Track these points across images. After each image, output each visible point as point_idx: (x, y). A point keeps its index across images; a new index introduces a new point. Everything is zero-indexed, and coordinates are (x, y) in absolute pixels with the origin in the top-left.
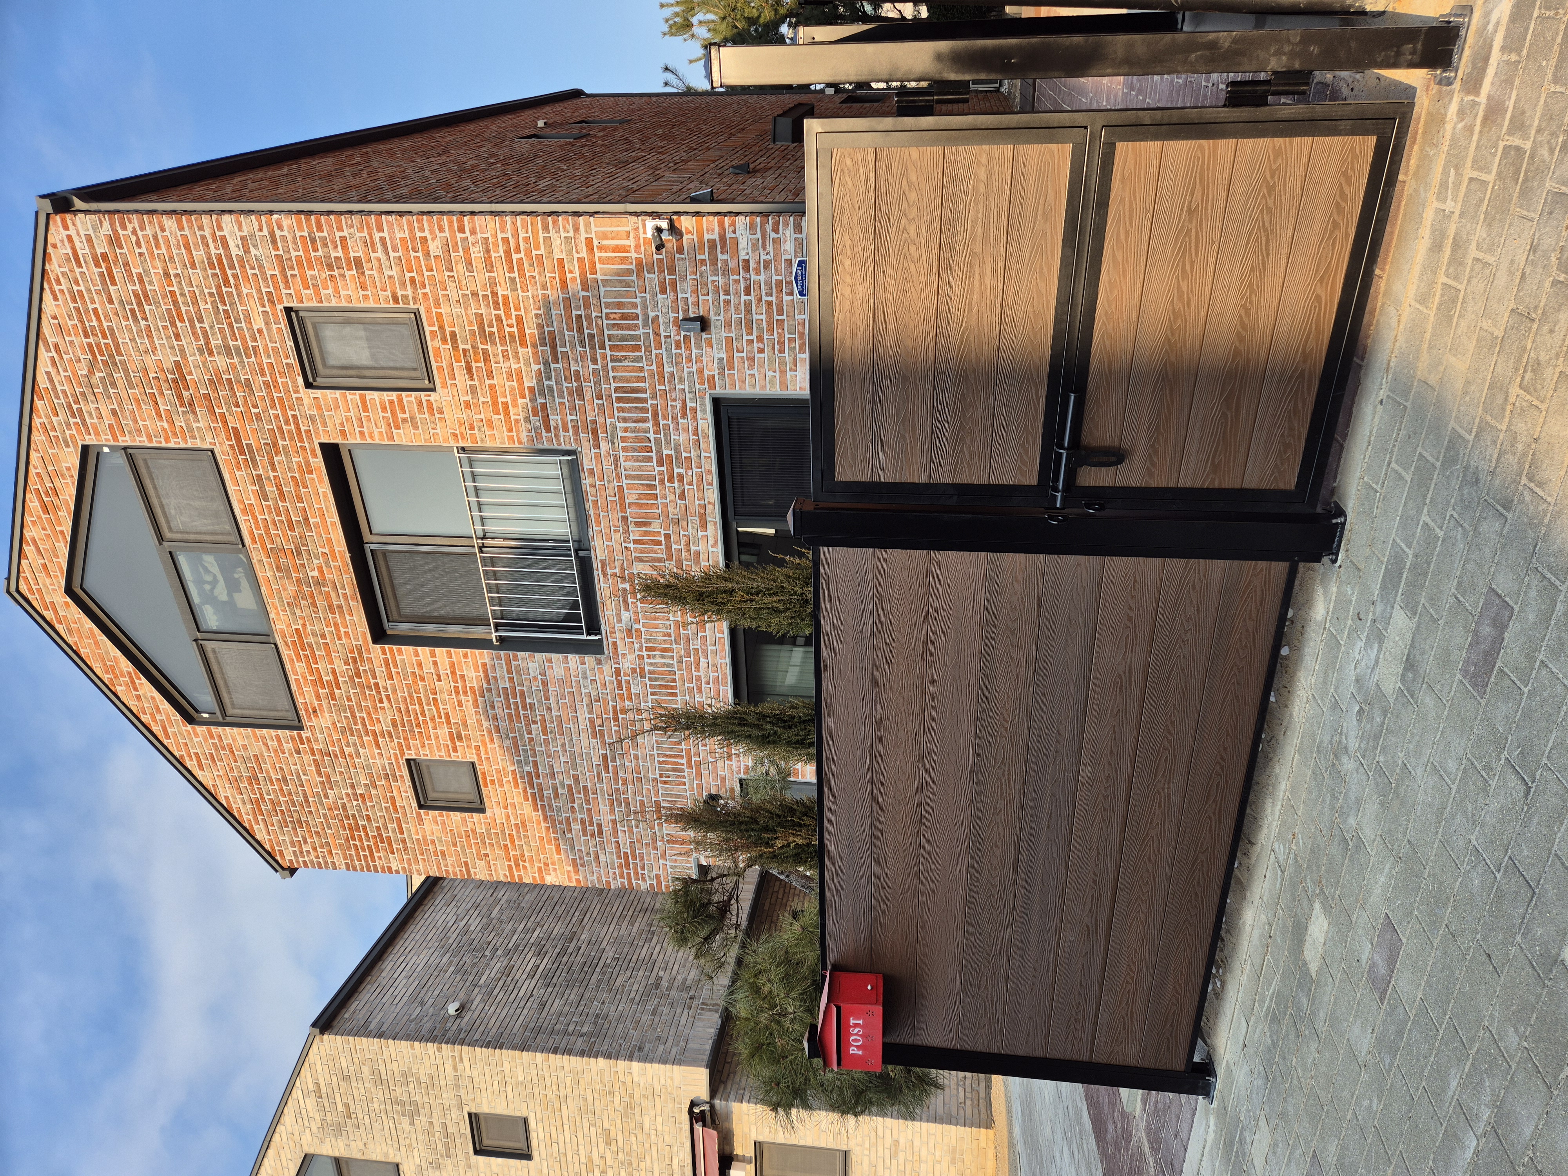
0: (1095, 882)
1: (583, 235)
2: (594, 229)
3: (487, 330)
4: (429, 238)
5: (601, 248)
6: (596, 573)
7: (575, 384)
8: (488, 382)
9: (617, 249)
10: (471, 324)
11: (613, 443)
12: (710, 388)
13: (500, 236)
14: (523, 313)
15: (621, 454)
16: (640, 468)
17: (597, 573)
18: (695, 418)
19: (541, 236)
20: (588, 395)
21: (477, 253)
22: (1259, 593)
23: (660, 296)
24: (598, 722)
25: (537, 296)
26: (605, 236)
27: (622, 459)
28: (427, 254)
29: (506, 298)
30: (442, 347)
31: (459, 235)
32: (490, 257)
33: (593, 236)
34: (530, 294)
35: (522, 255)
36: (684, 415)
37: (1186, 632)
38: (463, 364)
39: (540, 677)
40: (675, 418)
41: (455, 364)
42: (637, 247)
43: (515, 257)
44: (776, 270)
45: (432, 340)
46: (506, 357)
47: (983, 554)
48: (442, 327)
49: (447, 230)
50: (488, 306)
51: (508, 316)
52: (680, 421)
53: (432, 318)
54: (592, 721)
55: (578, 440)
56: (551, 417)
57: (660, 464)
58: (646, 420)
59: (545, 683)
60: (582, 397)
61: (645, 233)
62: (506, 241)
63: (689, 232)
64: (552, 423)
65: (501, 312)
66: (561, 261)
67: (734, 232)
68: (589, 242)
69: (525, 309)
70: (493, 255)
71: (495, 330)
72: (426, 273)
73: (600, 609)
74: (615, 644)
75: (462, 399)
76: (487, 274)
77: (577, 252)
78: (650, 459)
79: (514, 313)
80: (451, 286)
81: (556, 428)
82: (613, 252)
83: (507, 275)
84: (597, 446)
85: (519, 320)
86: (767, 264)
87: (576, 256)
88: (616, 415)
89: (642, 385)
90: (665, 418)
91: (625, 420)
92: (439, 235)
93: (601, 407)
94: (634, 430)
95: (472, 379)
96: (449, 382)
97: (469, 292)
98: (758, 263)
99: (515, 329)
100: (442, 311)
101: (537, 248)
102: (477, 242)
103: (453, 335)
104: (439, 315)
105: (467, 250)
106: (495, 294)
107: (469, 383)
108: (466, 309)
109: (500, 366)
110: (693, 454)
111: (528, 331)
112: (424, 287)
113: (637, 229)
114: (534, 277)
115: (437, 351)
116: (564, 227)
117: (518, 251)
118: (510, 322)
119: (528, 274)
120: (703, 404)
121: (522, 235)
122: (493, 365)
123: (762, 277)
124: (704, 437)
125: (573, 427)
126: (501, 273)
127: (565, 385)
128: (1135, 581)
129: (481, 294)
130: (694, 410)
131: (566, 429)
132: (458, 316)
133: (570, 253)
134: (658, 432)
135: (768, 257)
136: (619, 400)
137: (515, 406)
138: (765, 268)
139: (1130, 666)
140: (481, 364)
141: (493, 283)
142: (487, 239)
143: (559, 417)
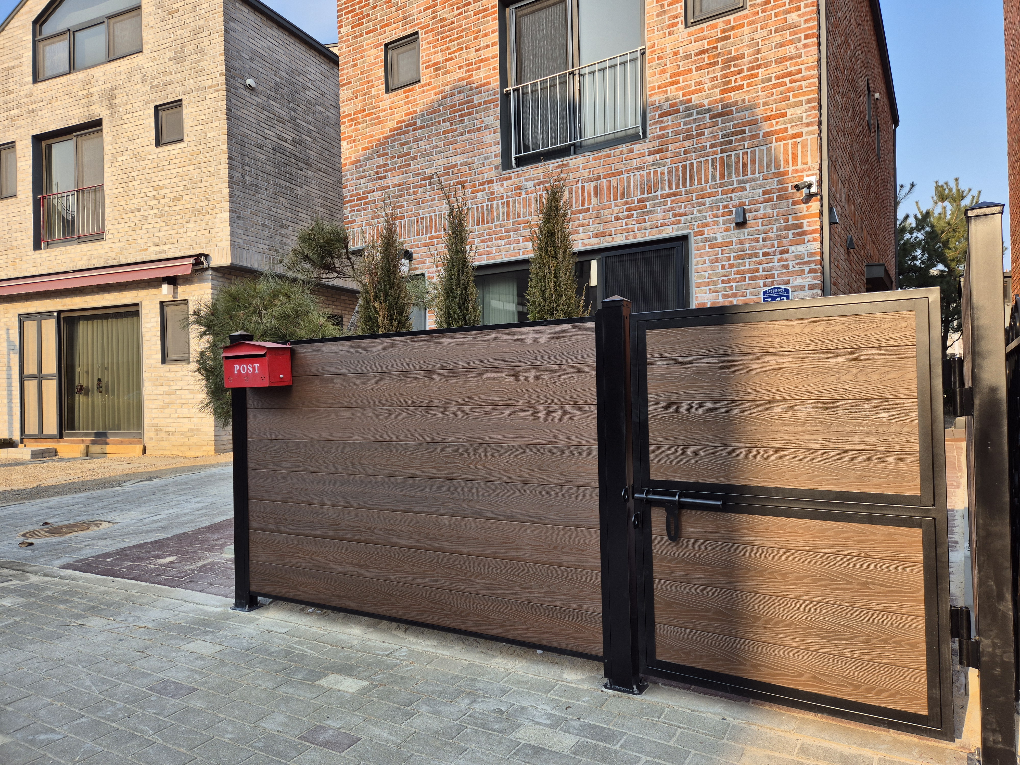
0: (369, 528)
1: (805, 130)
2: (809, 137)
3: (732, 63)
4: (800, 12)
5: (795, 144)
6: (559, 160)
7: (694, 133)
8: (694, 67)
9: (795, 156)
10: (736, 50)
11: (653, 165)
12: (695, 233)
13: (802, 67)
14: (746, 89)
15: (645, 172)
16: (635, 186)
17: (558, 162)
18: (673, 223)
19: (803, 98)
20: (686, 143)
21: (790, 50)
22: (580, 635)
23: (761, 191)
24: (455, 170)
25: (758, 99)
26: (804, 146)
27: (642, 173)
28: (788, 12)
29: (756, 75)
30: (719, 30)
31: (802, 35)
32: (786, 61)
33: (804, 137)
34: (760, 93)
35: (789, 85)
36: (675, 215)
37: (549, 586)
38: (706, 47)
39: (483, 125)
40: (672, 209)
41: (706, 41)
42: (796, 171)
43: (787, 80)
44: (782, 274)
45: (723, 22)
46: (712, 79)
47: (596, 443)
48: (733, 28)
49: (807, 25)
50: (750, 62)
51: (743, 79)
52: (671, 213)
53: (740, 20)
54: (455, 166)
55: (654, 139)
56: (670, 117)
57: (639, 201)
58: (670, 187)
59: (479, 129)
60: (686, 138)
61: (807, 176)
62: (799, 72)
63: (808, 208)
64: (665, 119)
65: (746, 73)
66: (785, 115)
67: (809, 241)
68: (799, 135)
69: (749, 91)
70: (788, 63)
71: (733, 69)
72: (773, 12)
73: (534, 165)
74: (510, 178)
75: (680, 49)
76: (773, 60)
77: (792, 127)
78: (642, 193)
79: (745, 83)
80: (764, 32)
81: (662, 122)
82: (793, 154)
83: (774, 75)
84: (650, 154)
85: (741, 87)
86: (786, 267)
87: (789, 126)
88: (673, 166)
89: (696, 183)
90: (672, 201)
91: (670, 172)
92: (802, 20)
93: (678, 154)
94: (663, 180)
95: (695, 55)
96: (692, 38)
97: (760, 47)
98: (787, 260)
99: (733, 84)
100: (746, 28)
101: (794, 96)
102: (797, 50)
103: (728, 38)
104: (742, 26)
105: (791, 42)
106: (759, 67)
107: (692, 53)
108: (747, 46)
109: (706, 76)
110: (647, 224)
111: (732, 94)
112: (763, 12)
113: (809, 169)
114: (772, 95)
115: (715, 27)
116: (810, 115)
117: (792, 82)
118: (739, 80)
119: (774, 90)
120: (683, 228)
121: (804, 84)
122: (706, 71)
123: (776, 264)
124: (659, 231)
125: (663, 134)
126: (775, 70)
127: (694, 126)
128: (583, 551)
129: (759, 56)
130: (679, 222)
131: (661, 129)
132: (742, 40)
133: (791, 121)
134: (662, 197)
135: (791, 267)
136: (684, 167)
137: (677, 90)
138: (783, 266)
139: (521, 549)
140: (707, 61)
141: (767, 65)
142: (800, 57)
143: (670, 123)
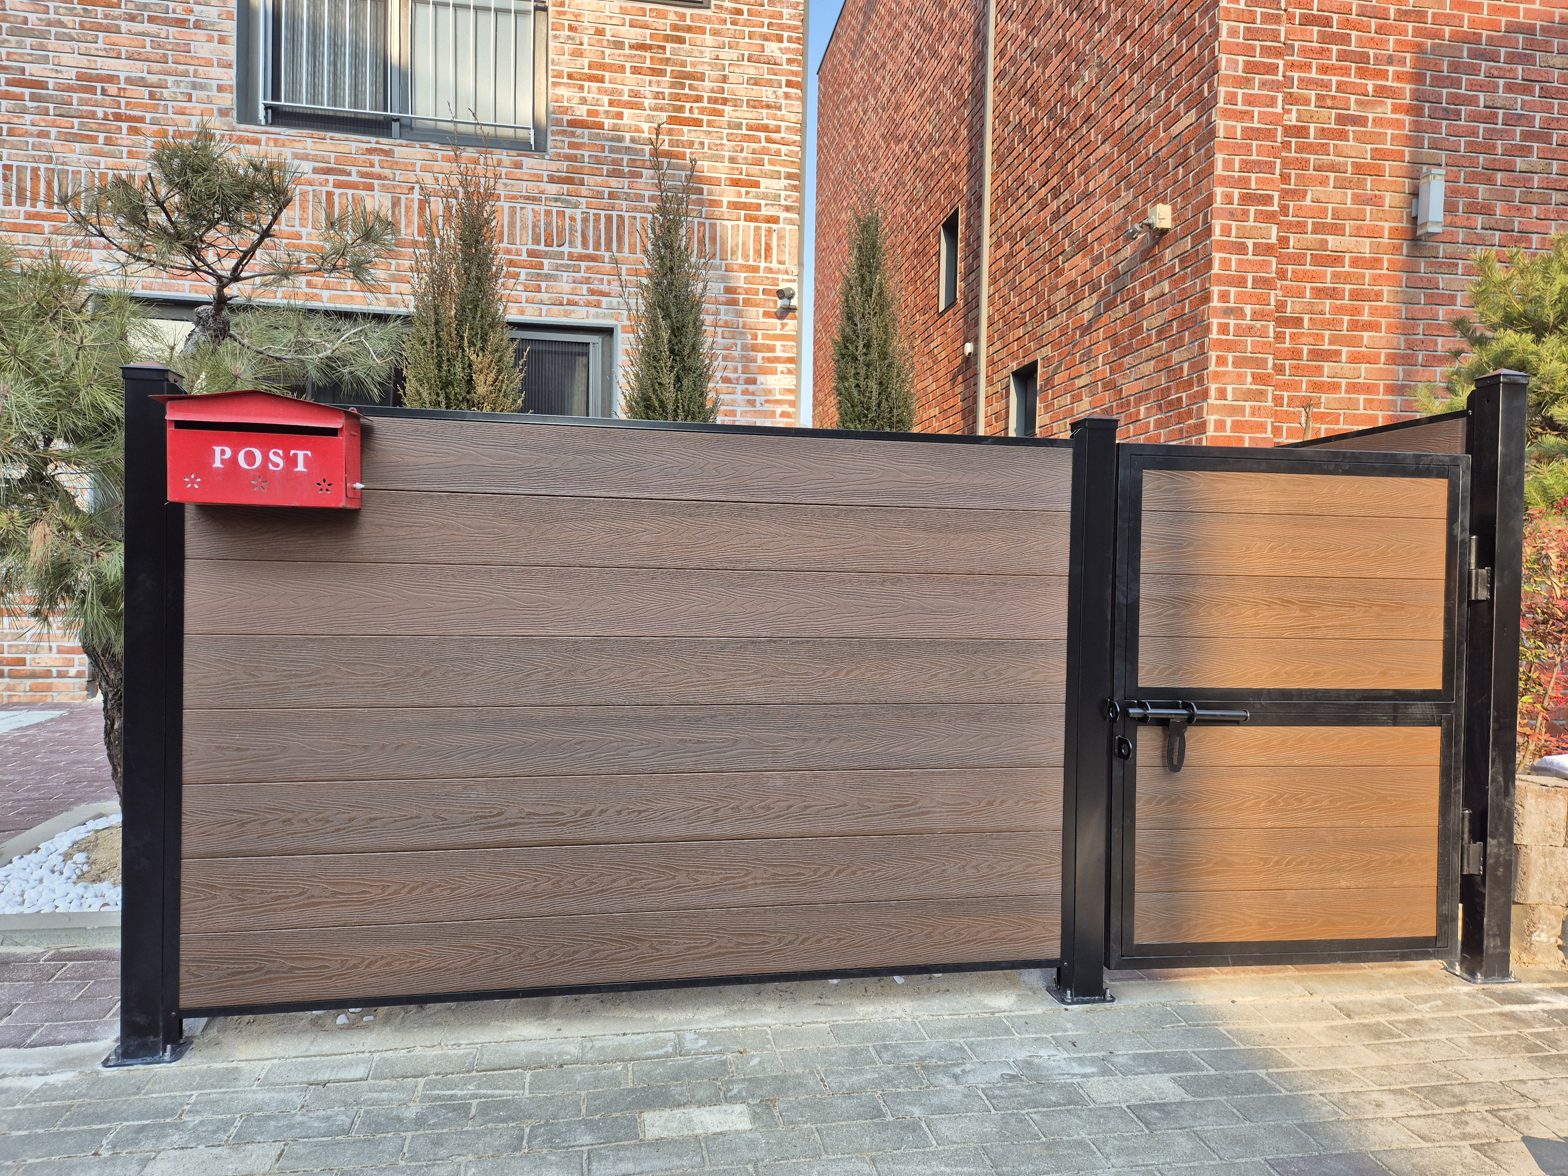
1: (783, 215)
2: (788, 227)
3: (687, 82)
4: (781, 45)
5: (770, 231)
6: (373, 139)
7: (626, 170)
8: (628, 65)
9: (768, 248)
10: (694, 65)
11: (556, 200)
12: (623, 327)
13: (783, 124)
14: (705, 128)
15: (543, 208)
16: (524, 227)
17: (372, 141)
18: (588, 304)
19: (782, 169)
20: (614, 182)
21: (767, 94)
23: (722, 286)
25: (723, 150)
26: (781, 238)
27: (537, 207)
28: (766, 38)
29: (720, 113)
30: (669, 22)
31: (784, 79)
32: (762, 107)
33: (781, 225)
34: (725, 141)
35: (764, 144)
36: (592, 292)
38: (648, 42)
39: (192, 19)
40: (587, 281)
41: (648, 32)
42: (770, 270)
43: (762, 135)
44: (746, 412)
45: (675, 13)
46: (657, 95)
47: (1064, 634)
48: (689, 29)
49: (789, 67)
50: (713, 91)
51: (702, 111)
52: (585, 287)
53: (700, 20)
55: (558, 157)
56: (586, 131)
57: (531, 253)
58: (585, 244)
59: (181, 23)
60: (612, 174)
61: (783, 280)
62: (778, 130)
63: (783, 326)
64: (579, 131)
65: (705, 104)
66: (756, 185)
67: (782, 372)
68: (775, 220)
69: (710, 133)
70: (765, 111)
71: (687, 91)
72: (747, 30)
73: (316, 133)
74: (257, 142)
75: (608, 28)
76: (745, 99)
77: (766, 205)
78: (536, 241)
79: (705, 118)
80: (734, 54)
81: (573, 134)
82: (766, 244)
83: (745, 122)
84: (552, 180)
85: (698, 123)
86: (752, 403)
87: (763, 202)
88: (592, 211)
89: (626, 248)
90: (588, 269)
91: (585, 220)
92: (785, 57)
93: (599, 195)
94: (572, 230)
95: (631, 47)
96: (628, 18)
97: (727, 73)
98: (753, 394)
99: (687, 114)
100: (707, 36)
101: (771, 162)
102: (776, 97)
103: (681, 41)
104: (703, 31)
105: (769, 83)
106: (725, 102)
107: (627, 41)
108: (710, 64)
109: (648, 87)
110: (544, 296)
111: (685, 128)
112: (733, 23)
113: (787, 272)
114: (742, 151)
115: (663, 15)
116: (789, 196)
117: (769, 140)
118: (696, 111)
119: (745, 144)
120: (605, 316)
121: (784, 149)
122: (648, 78)
123: (739, 397)
124: (565, 311)
125: (576, 155)
126: (745, 115)
127: (626, 158)
129: (726, 86)
130: (598, 305)
131: (572, 145)
132: (702, 52)
133: (765, 197)
134: (571, 257)
135: (758, 404)
136: (609, 218)
137: (600, 91)
138: (748, 401)
140: (648, 64)
141: (736, 104)
142: (779, 108)
143: (586, 140)
